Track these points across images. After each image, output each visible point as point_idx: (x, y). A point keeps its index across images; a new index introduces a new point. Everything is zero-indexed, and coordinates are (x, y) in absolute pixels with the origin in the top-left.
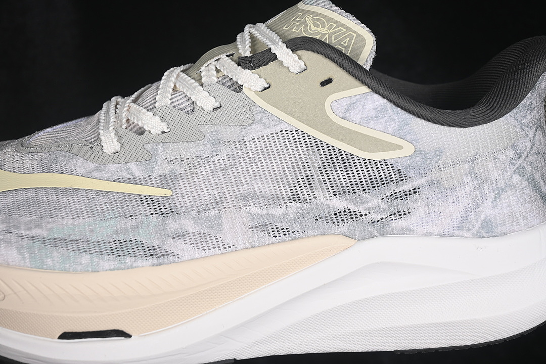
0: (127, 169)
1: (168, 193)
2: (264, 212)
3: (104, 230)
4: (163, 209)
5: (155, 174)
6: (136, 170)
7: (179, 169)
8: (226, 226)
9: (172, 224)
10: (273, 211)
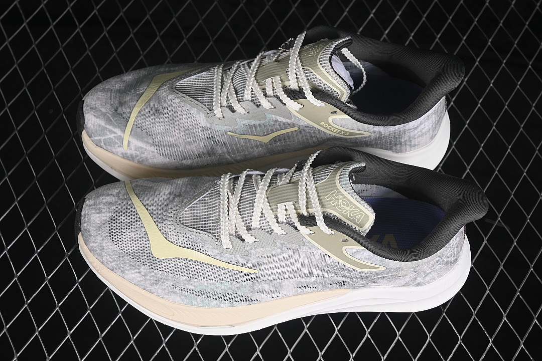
0: (236, 258)
1: (256, 272)
2: (304, 280)
3: (224, 287)
4: (253, 279)
5: (250, 262)
6: (240, 260)
7: (262, 260)
8: (284, 287)
9: (258, 286)
10: (309, 279)
